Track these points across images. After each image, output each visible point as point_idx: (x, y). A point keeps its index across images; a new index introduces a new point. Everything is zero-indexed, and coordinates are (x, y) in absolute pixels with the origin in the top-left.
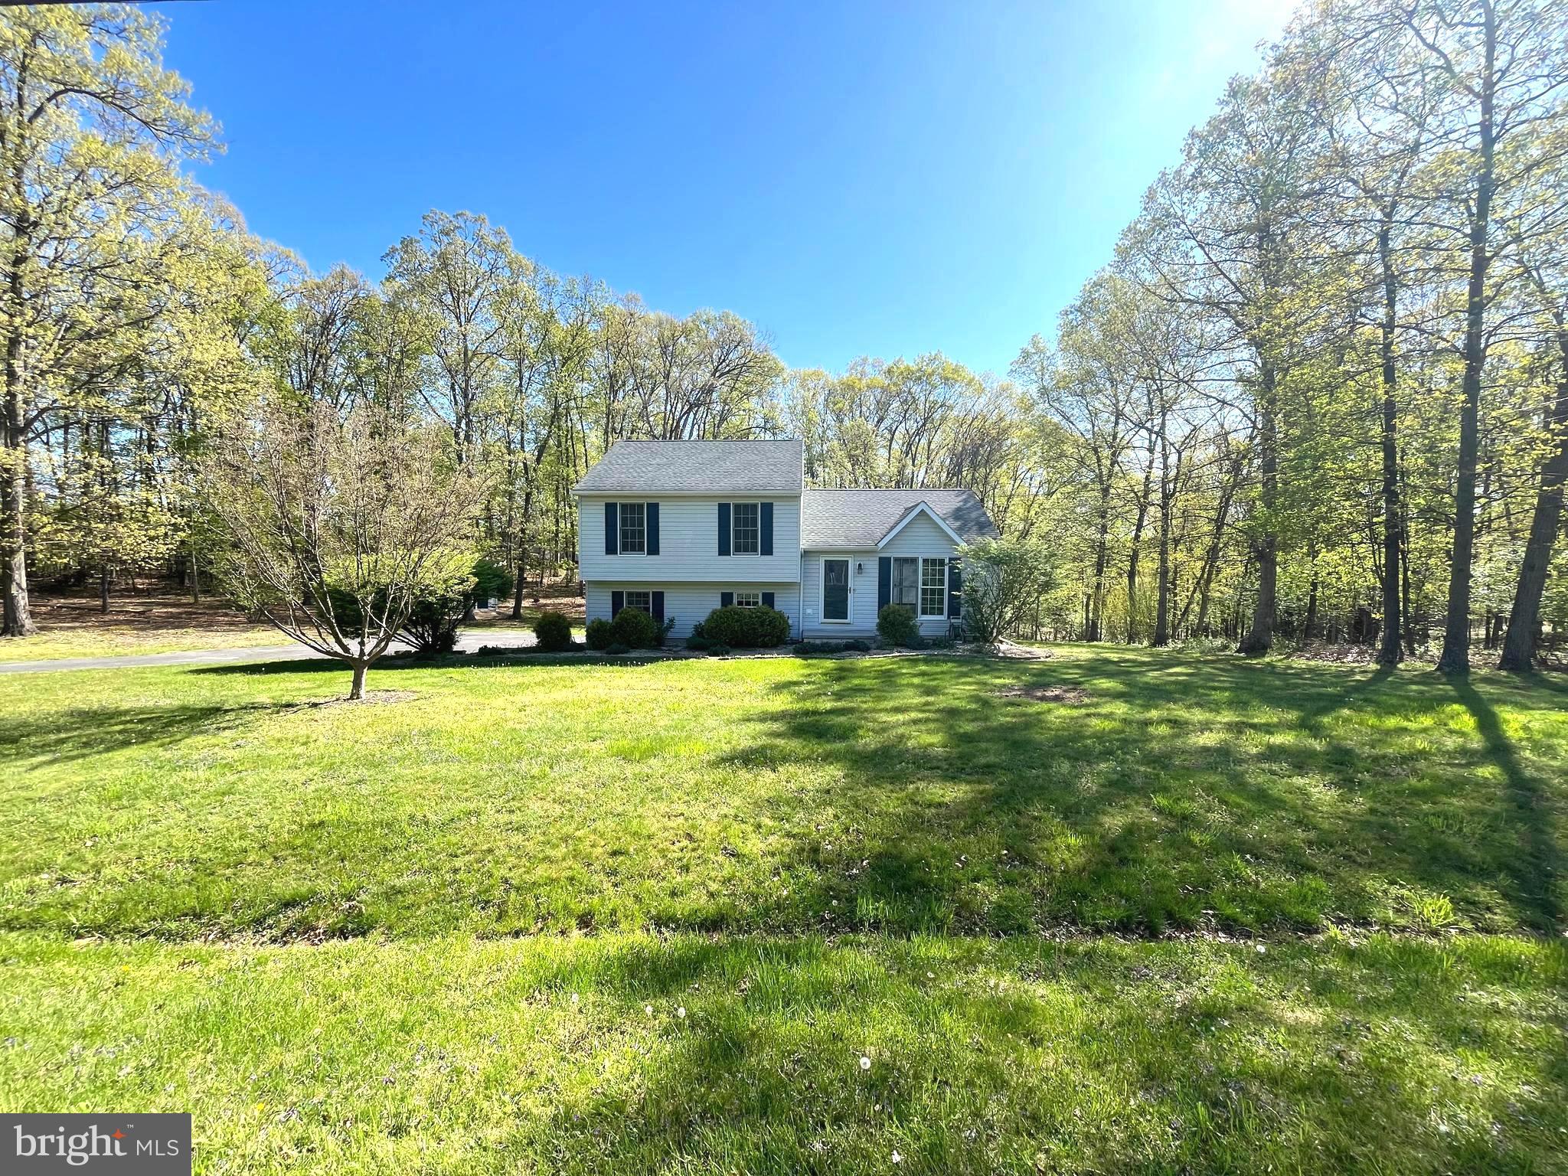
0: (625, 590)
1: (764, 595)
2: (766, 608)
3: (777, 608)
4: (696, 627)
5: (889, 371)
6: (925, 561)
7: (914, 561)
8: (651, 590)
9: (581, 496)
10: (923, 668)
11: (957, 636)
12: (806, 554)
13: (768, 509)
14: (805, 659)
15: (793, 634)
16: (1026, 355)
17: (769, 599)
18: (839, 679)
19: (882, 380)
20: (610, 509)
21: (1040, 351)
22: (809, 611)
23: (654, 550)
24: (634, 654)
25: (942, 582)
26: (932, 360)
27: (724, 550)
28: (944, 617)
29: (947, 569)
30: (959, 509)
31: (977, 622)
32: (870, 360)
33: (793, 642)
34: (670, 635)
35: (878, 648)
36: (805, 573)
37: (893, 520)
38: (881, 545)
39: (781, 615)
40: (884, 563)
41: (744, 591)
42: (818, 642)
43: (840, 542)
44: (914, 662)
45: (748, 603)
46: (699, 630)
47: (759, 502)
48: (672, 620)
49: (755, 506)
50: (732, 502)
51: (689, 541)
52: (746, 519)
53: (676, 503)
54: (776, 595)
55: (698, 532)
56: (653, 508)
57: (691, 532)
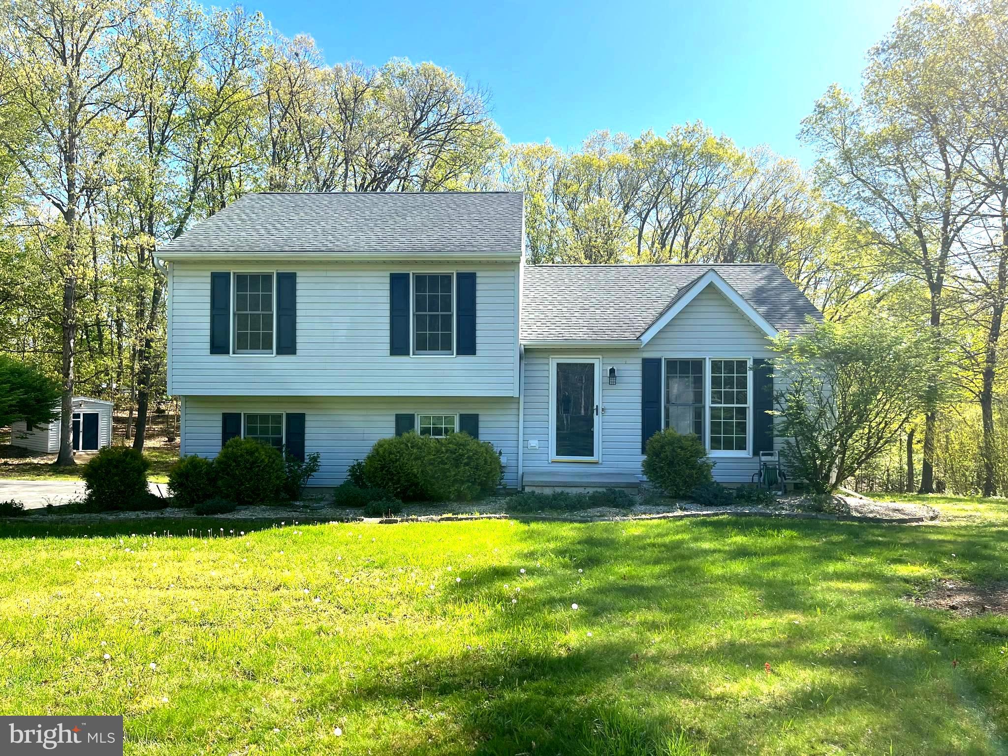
0: (243, 410)
1: (462, 417)
2: (465, 437)
3: (483, 437)
4: (353, 470)
5: (636, 147)
6: (716, 366)
7: (697, 366)
8: (283, 411)
9: (173, 262)
10: (739, 539)
11: (772, 483)
12: (528, 353)
13: (468, 282)
14: (526, 521)
15: (509, 479)
16: (822, 110)
17: (470, 423)
18: (590, 562)
19: (627, 158)
20: (219, 282)
21: (839, 105)
22: (534, 443)
23: (288, 346)
24: (244, 514)
25: (743, 399)
26: (691, 133)
27: (398, 347)
28: (746, 454)
29: (750, 375)
30: (759, 291)
31: (802, 460)
32: (611, 136)
33: (508, 492)
34: (312, 482)
35: (646, 502)
36: (526, 381)
37: (660, 306)
38: (646, 338)
39: (488, 448)
40: (650, 367)
41: (432, 413)
42: (548, 491)
43: (580, 335)
44: (719, 527)
45: (438, 432)
46: (358, 474)
47: (453, 271)
48: (315, 459)
49: (447, 278)
50: (412, 271)
51: (344, 332)
52: (433, 299)
53: (324, 274)
54: (481, 418)
55: (359, 320)
56: (288, 282)
57: (347, 319)
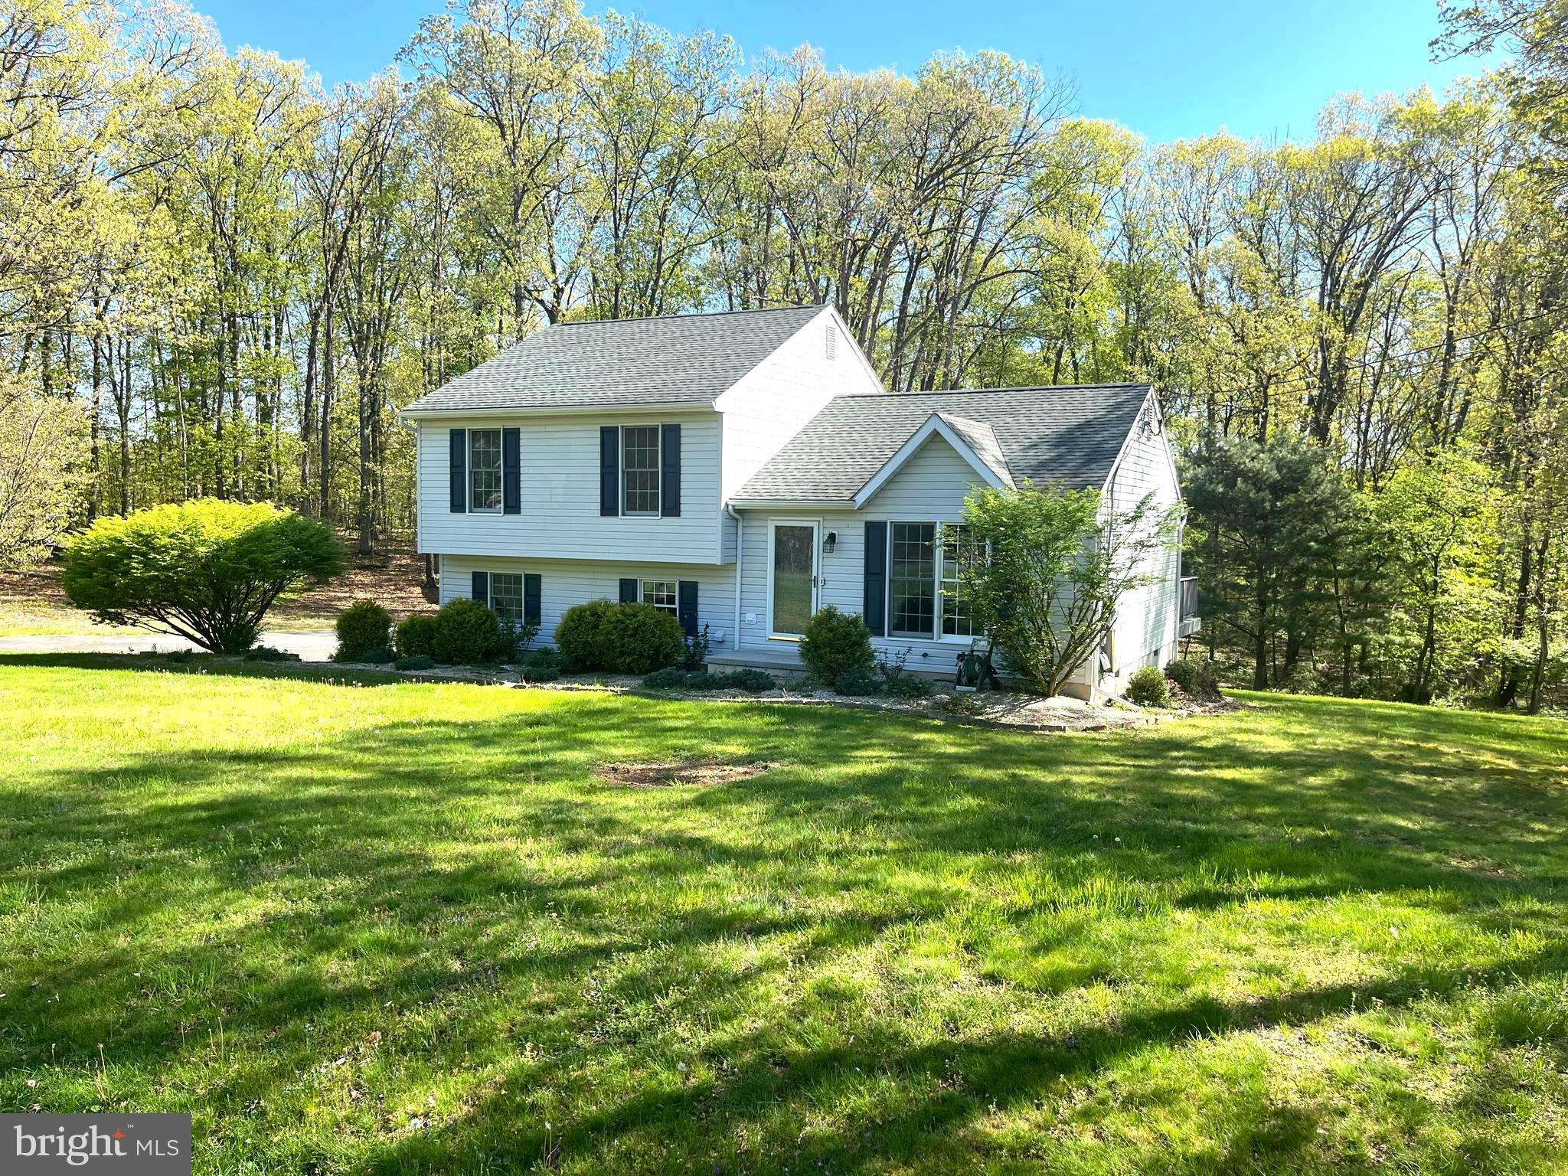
0: (491, 569)
1: (680, 584)
3: (701, 608)
6: (947, 528)
7: (928, 529)
8: (521, 572)
12: (739, 515)
13: (673, 435)
17: (689, 592)
20: (457, 437)
22: (750, 617)
23: (513, 505)
27: (608, 508)
36: (744, 546)
38: (861, 498)
40: (874, 532)
41: (652, 578)
43: (796, 493)
45: (660, 599)
47: (659, 423)
49: (654, 431)
50: (620, 423)
51: (560, 491)
52: (642, 453)
53: (543, 429)
54: (700, 587)
55: (573, 477)
56: (512, 437)
57: (564, 477)
